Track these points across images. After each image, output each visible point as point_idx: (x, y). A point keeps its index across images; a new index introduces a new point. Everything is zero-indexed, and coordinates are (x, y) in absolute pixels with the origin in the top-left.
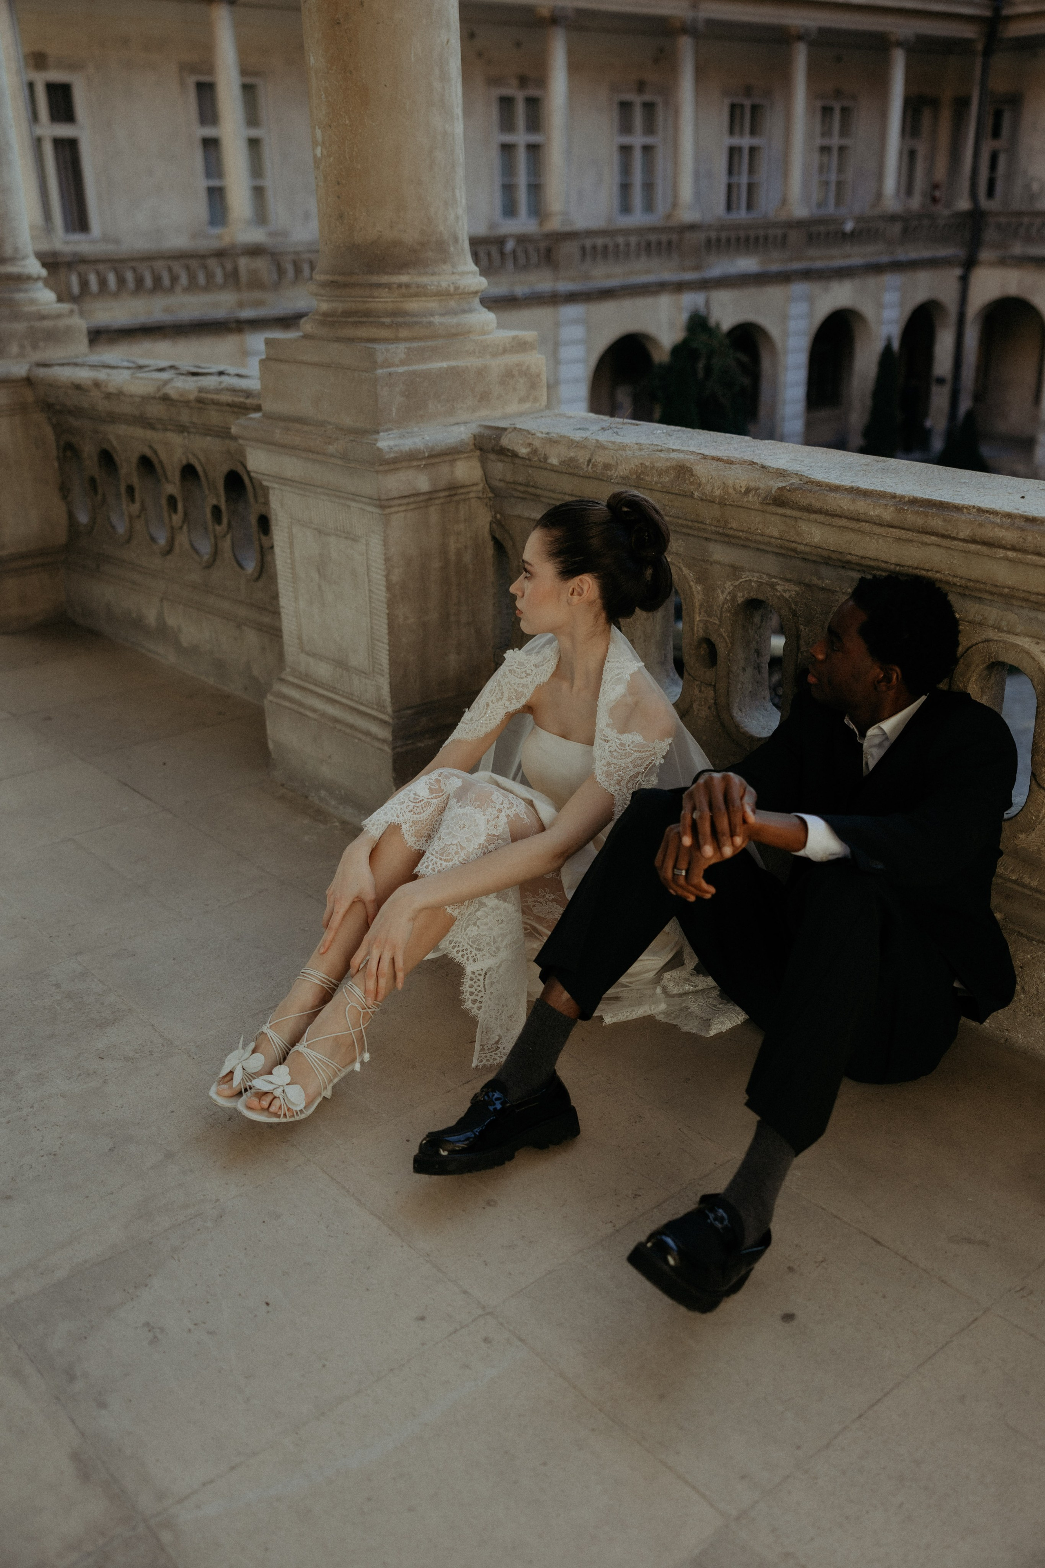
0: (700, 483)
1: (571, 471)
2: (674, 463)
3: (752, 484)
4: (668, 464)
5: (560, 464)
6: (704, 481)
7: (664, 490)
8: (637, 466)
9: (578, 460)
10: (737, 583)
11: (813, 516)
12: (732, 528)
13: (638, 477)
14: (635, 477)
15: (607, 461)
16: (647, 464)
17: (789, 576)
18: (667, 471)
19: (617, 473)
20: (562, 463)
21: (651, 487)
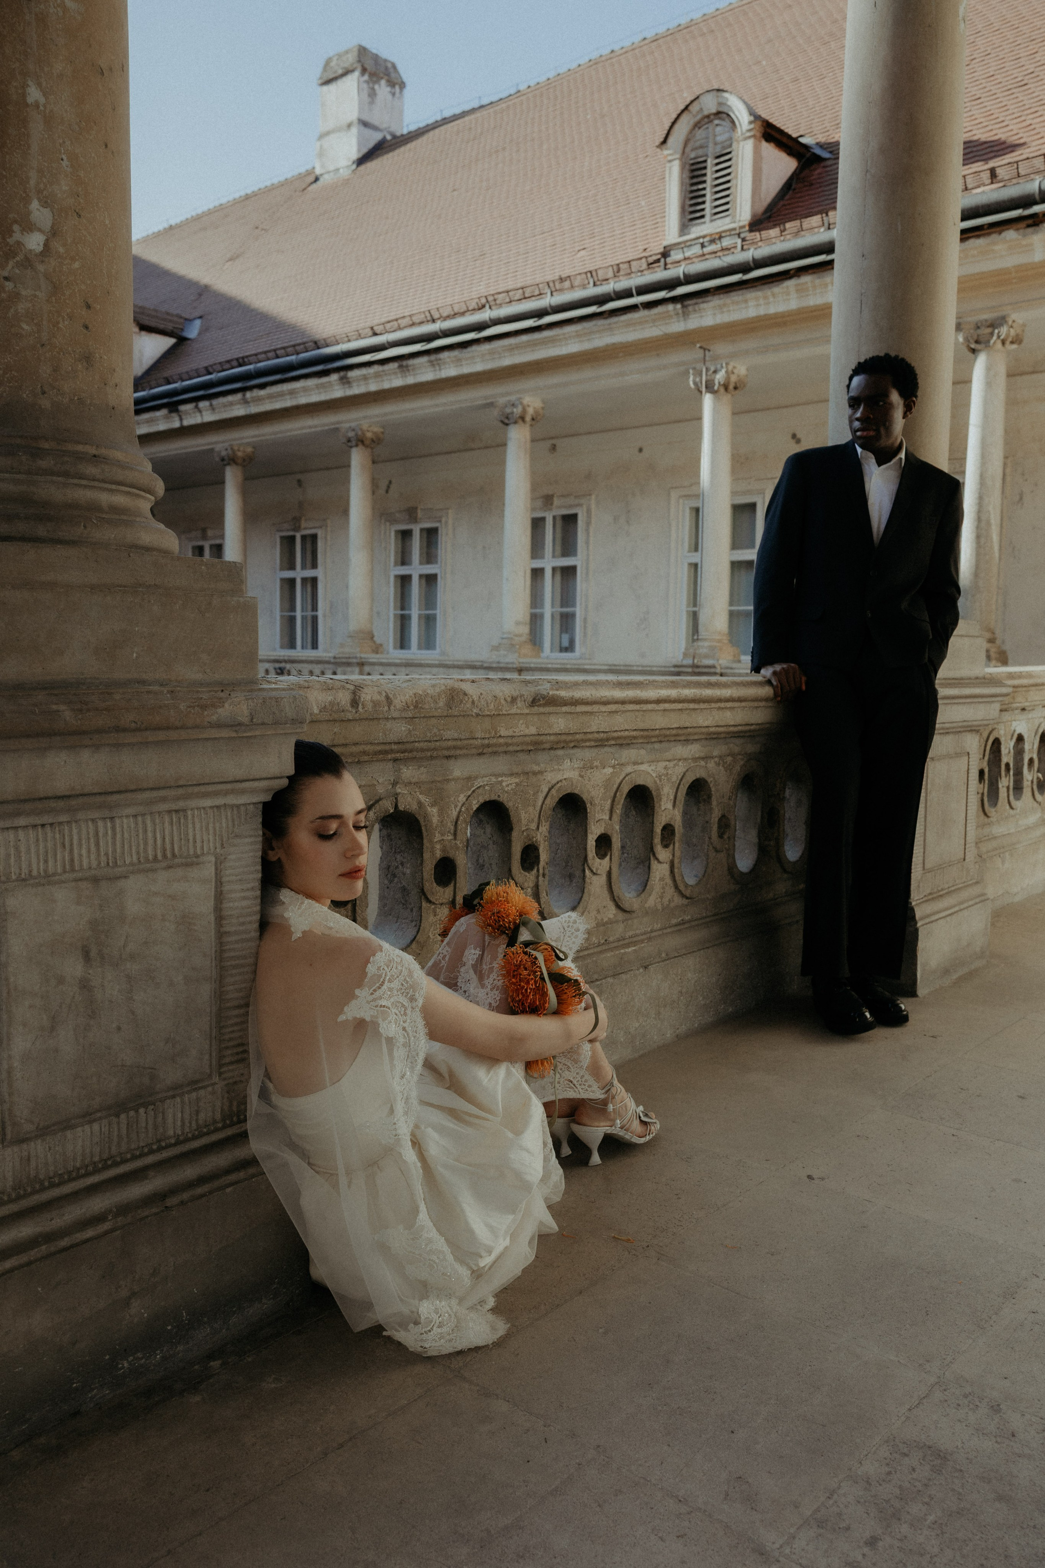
0: (473, 701)
1: (336, 716)
2: (443, 688)
3: (515, 694)
4: (438, 690)
5: (321, 711)
6: (476, 698)
7: (445, 714)
8: (411, 697)
9: (338, 704)
10: (470, 793)
11: (564, 709)
12: (500, 736)
13: (416, 707)
14: (412, 707)
15: (374, 698)
16: (421, 693)
17: (515, 770)
18: (439, 695)
19: (392, 708)
20: (323, 709)
21: (431, 714)
